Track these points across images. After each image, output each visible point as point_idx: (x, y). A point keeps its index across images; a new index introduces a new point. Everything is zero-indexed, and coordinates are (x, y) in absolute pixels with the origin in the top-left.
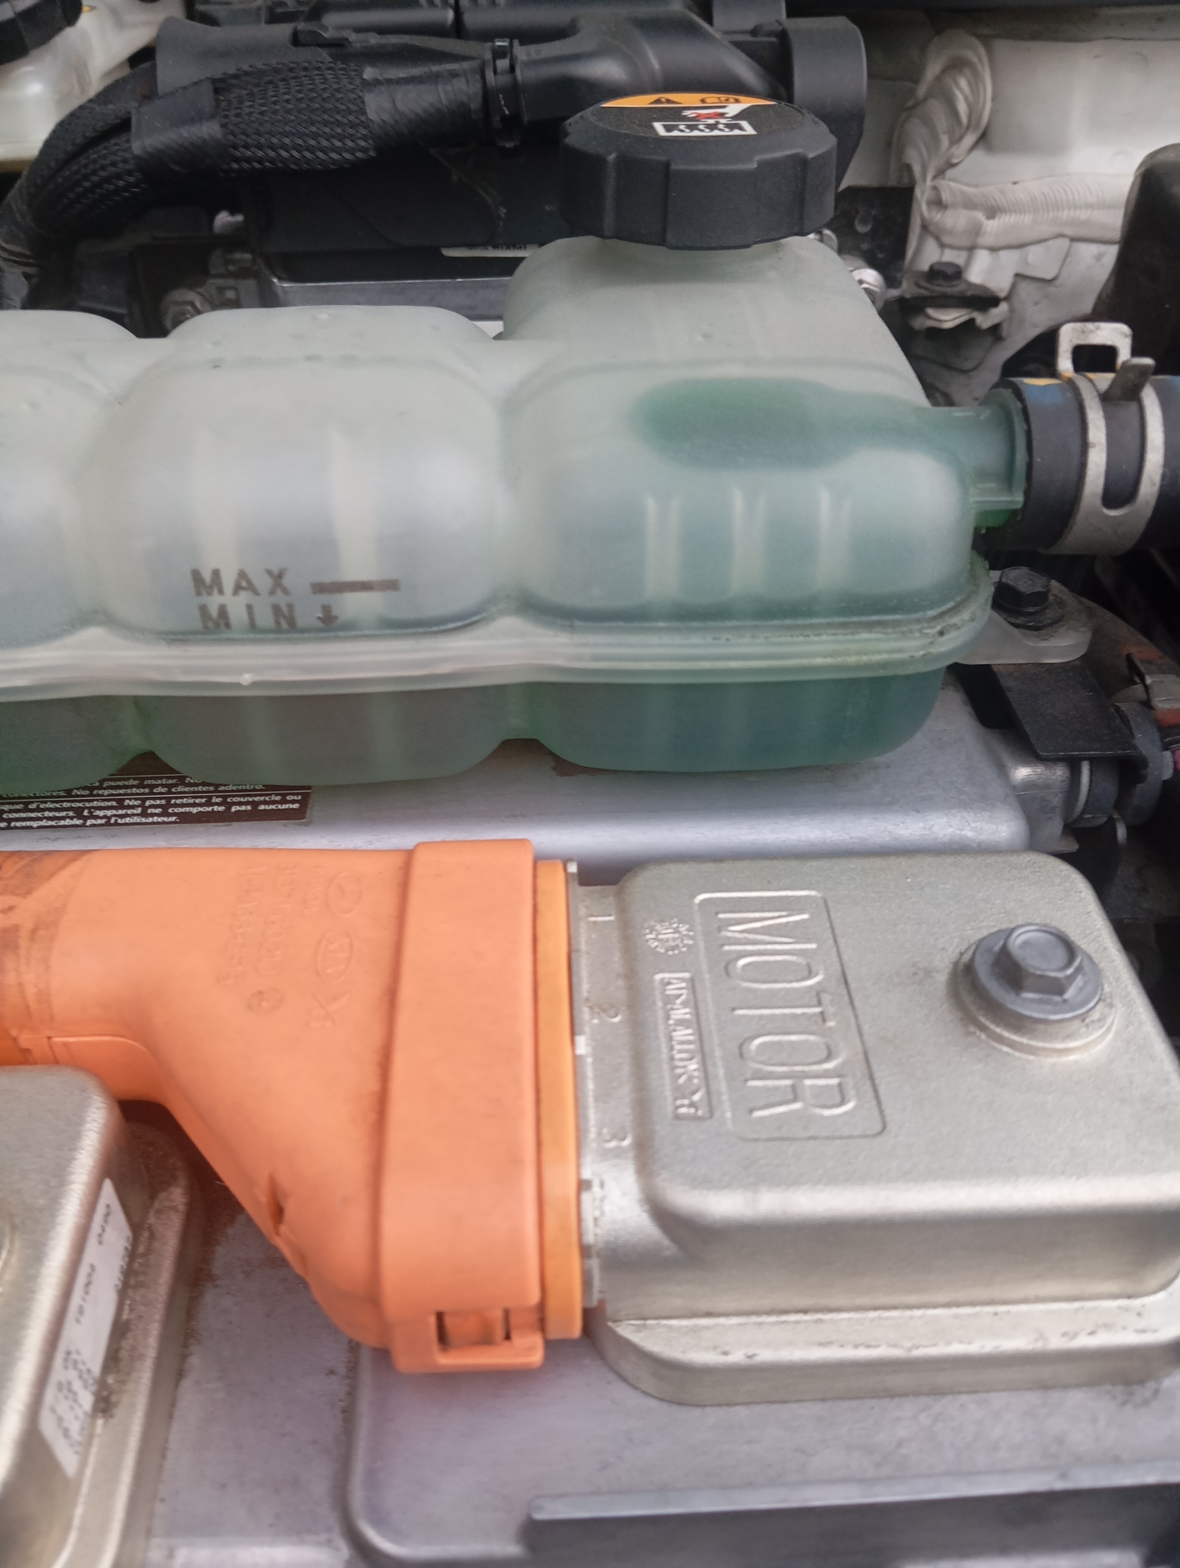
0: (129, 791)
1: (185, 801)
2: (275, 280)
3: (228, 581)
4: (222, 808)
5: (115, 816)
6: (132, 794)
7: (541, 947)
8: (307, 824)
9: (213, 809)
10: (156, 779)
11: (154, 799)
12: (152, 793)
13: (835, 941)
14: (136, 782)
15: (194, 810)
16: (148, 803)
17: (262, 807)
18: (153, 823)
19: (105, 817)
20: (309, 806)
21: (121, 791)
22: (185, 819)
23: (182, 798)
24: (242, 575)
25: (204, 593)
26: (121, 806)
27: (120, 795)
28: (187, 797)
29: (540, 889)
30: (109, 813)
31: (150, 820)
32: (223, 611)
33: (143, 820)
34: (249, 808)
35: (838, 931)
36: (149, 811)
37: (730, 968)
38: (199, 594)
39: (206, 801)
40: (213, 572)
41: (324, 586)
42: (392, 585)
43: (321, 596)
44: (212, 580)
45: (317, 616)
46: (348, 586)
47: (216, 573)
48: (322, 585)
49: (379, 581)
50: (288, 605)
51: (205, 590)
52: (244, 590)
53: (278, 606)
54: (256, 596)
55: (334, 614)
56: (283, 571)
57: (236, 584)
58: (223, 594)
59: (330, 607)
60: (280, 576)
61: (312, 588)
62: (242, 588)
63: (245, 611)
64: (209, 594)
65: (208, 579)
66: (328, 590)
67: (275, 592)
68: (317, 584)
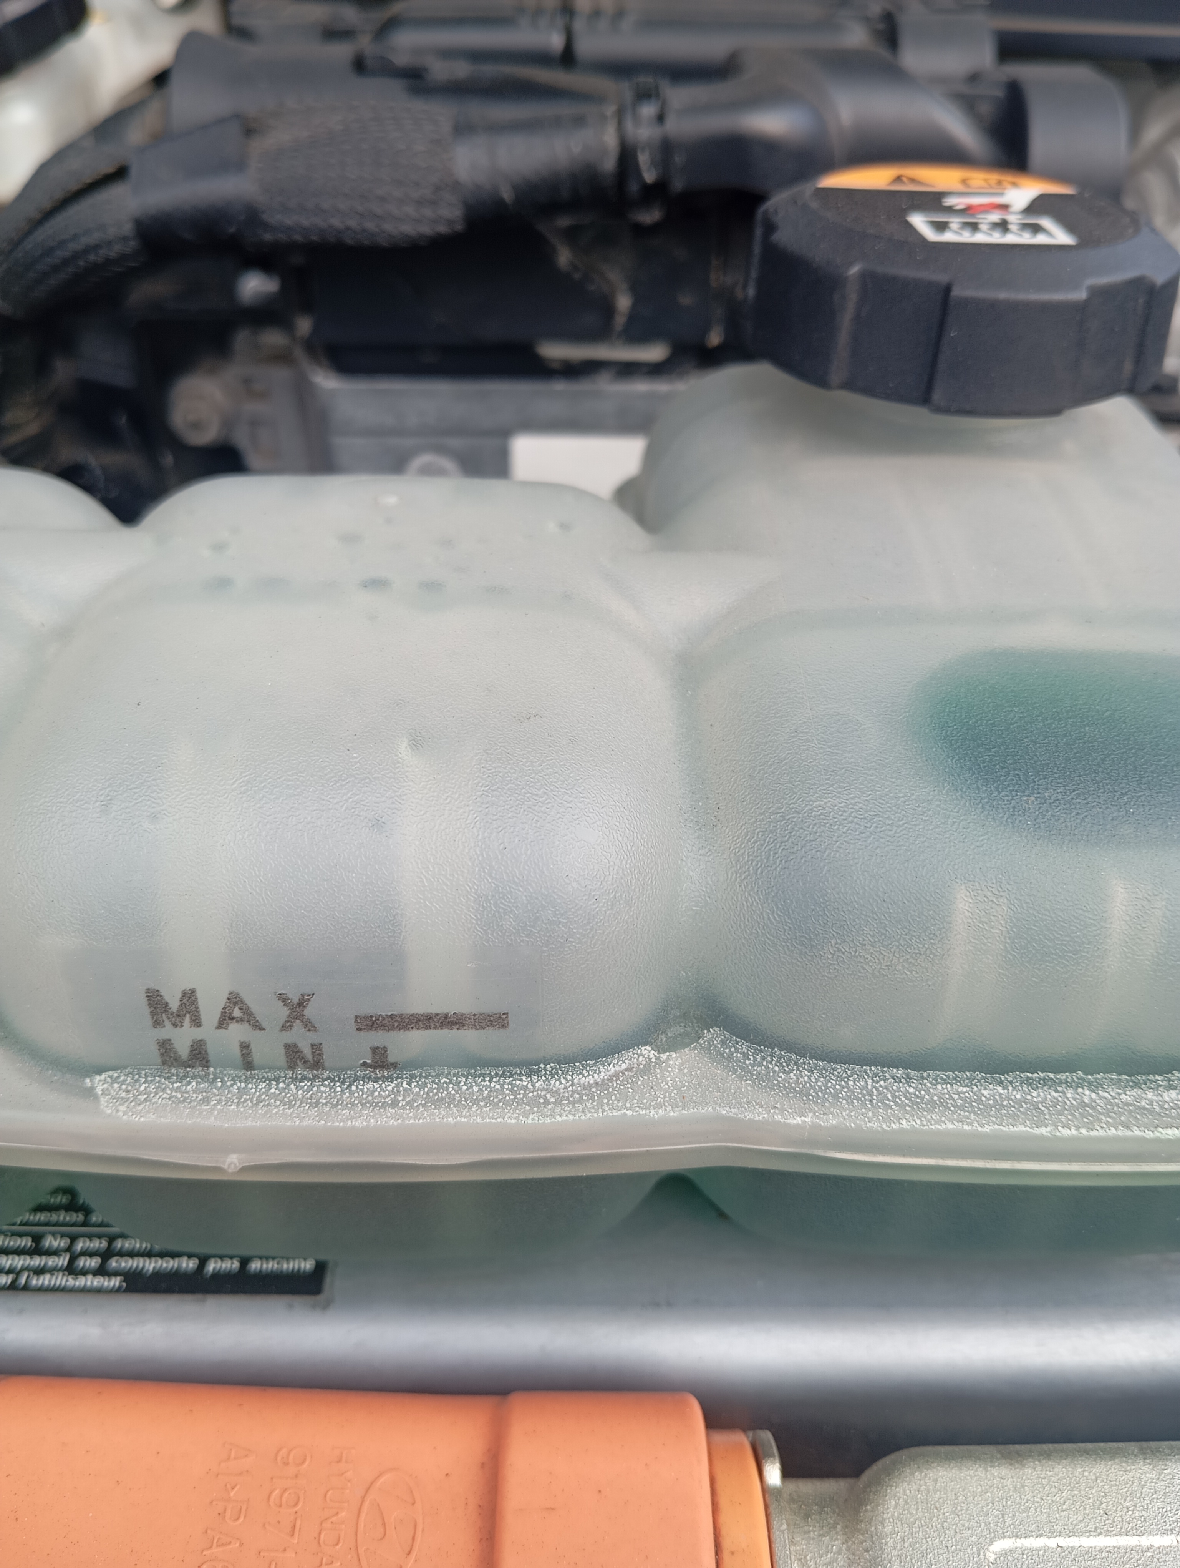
0: (52, 1217)
1: (137, 1243)
3: (210, 1010)
4: (191, 1265)
5: (28, 1269)
6: (55, 1225)
8: (326, 1306)
9: (178, 1265)
11: (90, 1237)
12: (86, 1223)
14: (65, 1199)
15: (151, 1265)
16: (79, 1245)
17: (255, 1266)
18: (83, 1290)
20: (330, 1267)
21: (42, 1217)
22: (135, 1284)
24: (234, 999)
25: (167, 1023)
26: (39, 1250)
30: (19, 1263)
32: (198, 1047)
33: (70, 1282)
34: (236, 1264)
38: (157, 1023)
40: (184, 994)
41: (378, 1020)
42: (498, 1021)
43: (372, 1033)
44: (182, 1005)
45: (362, 1062)
46: (419, 1020)
47: (189, 997)
48: (374, 1019)
49: (474, 1015)
50: (312, 1045)
51: (169, 1018)
52: (237, 1021)
53: (295, 1046)
54: (258, 1031)
55: (391, 1059)
56: (306, 997)
57: (223, 1013)
58: (200, 1026)
59: (385, 1049)
60: (302, 1004)
61: (356, 1021)
62: (233, 1018)
63: (236, 1051)
64: (175, 1025)
65: (174, 1005)
66: (383, 1025)
67: (291, 1027)
68: (366, 1017)
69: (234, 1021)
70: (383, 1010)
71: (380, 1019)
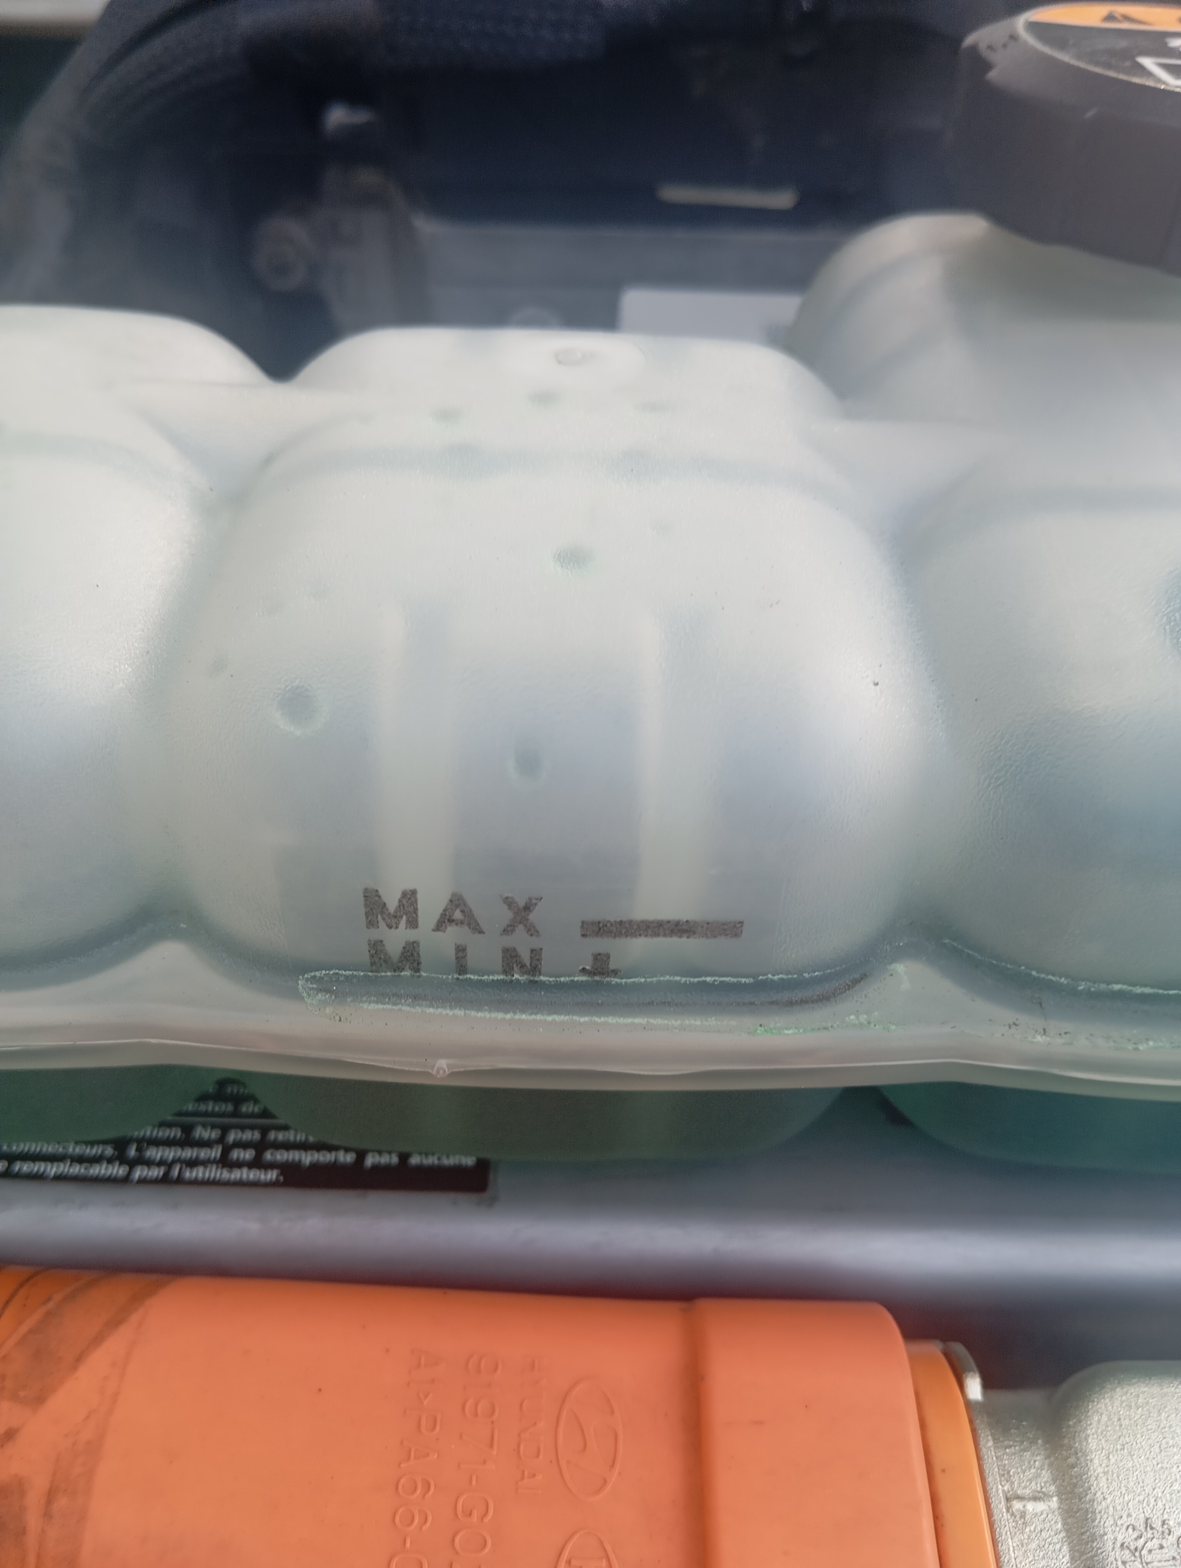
0: (202, 1107)
1: (291, 1135)
3: (430, 911)
4: (350, 1157)
5: (180, 1160)
6: (206, 1114)
8: (492, 1202)
9: (335, 1159)
11: (243, 1128)
12: (235, 1114)
15: (307, 1158)
16: (232, 1137)
17: (415, 1160)
19: (161, 1163)
20: (493, 1163)
22: (293, 1177)
24: (456, 901)
25: (382, 924)
26: (187, 1141)
27: (187, 1114)
28: (294, 1128)
30: (170, 1154)
31: (235, 1175)
32: (411, 950)
33: (225, 1175)
34: (395, 1157)
36: (236, 1154)
38: (371, 924)
40: (404, 894)
41: (606, 926)
42: (732, 929)
43: (597, 940)
44: (400, 906)
45: (581, 968)
46: (649, 927)
47: (409, 898)
48: (601, 925)
49: (708, 923)
50: (532, 951)
51: (384, 919)
52: (457, 924)
53: (514, 950)
54: (477, 934)
55: (612, 966)
56: (534, 901)
57: (443, 915)
58: (417, 927)
59: (608, 956)
60: (528, 908)
61: (582, 927)
62: (453, 921)
63: (451, 953)
64: (390, 927)
65: (392, 905)
66: (611, 932)
67: (513, 931)
68: (593, 923)
69: (454, 923)
70: (612, 916)
71: (609, 925)
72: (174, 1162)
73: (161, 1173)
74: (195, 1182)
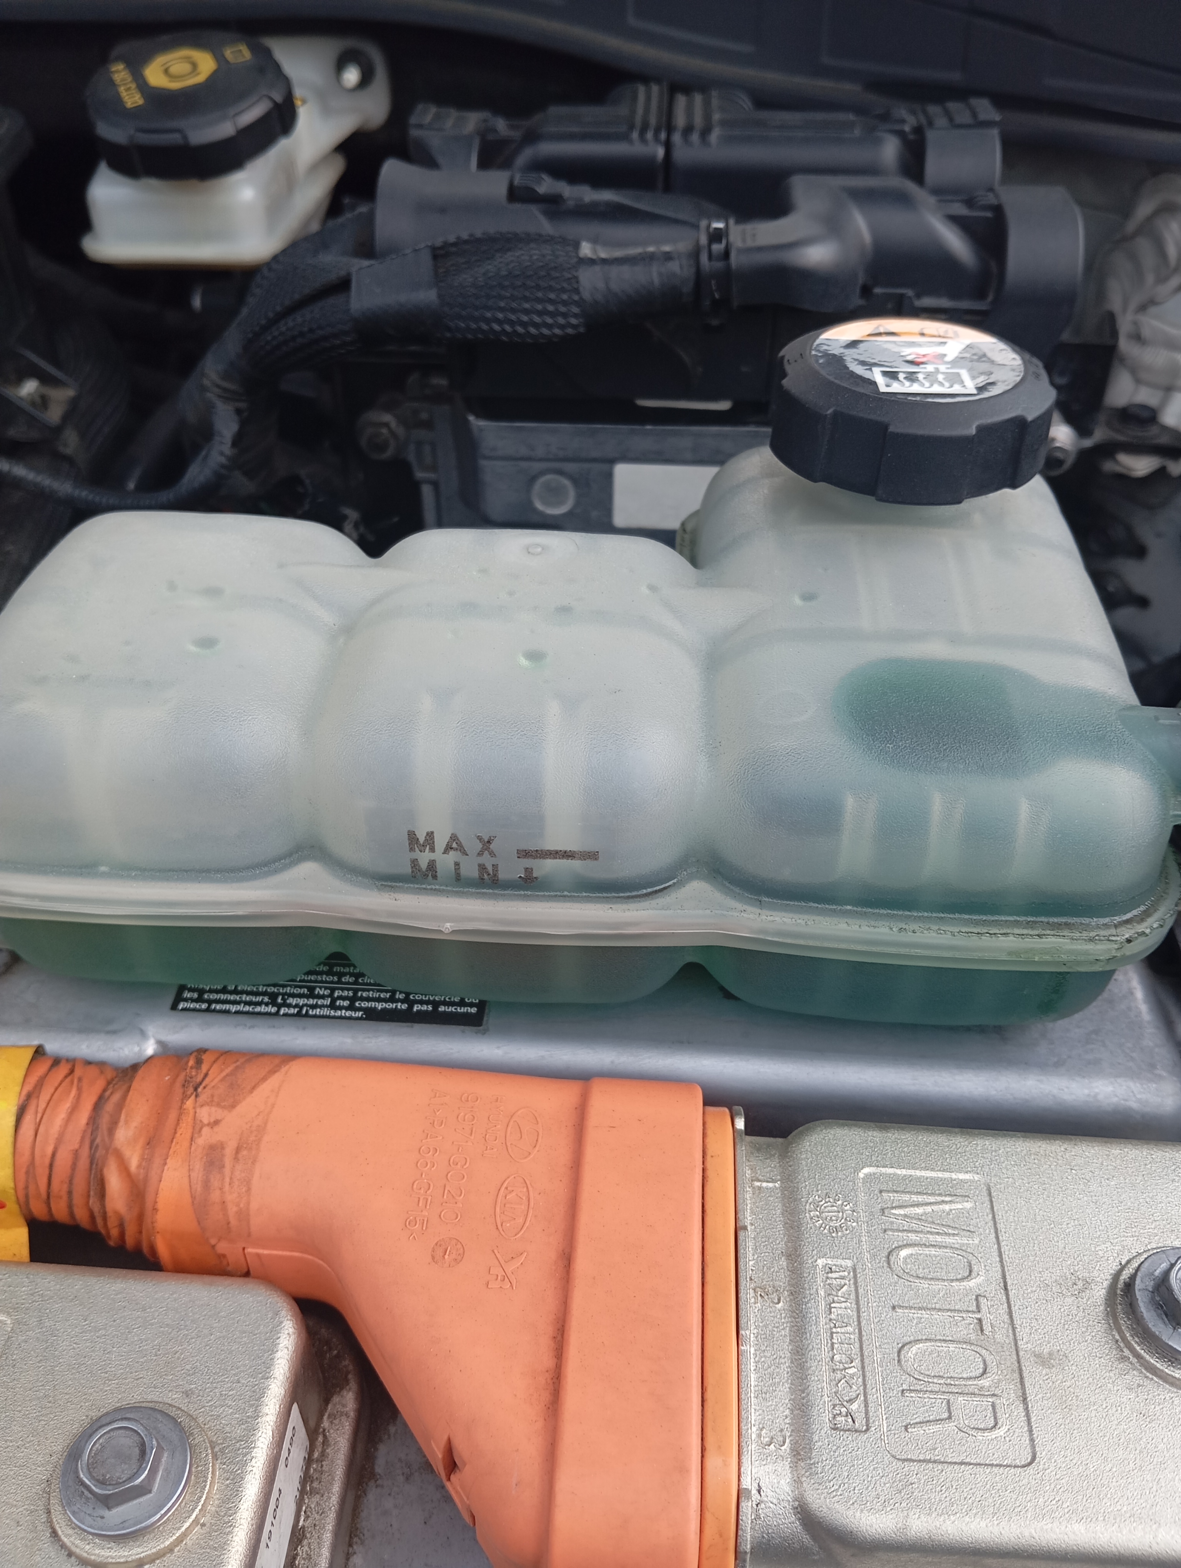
0: (319, 978)
1: (371, 994)
2: (471, 418)
3: (441, 843)
4: (404, 1006)
5: (306, 1005)
6: (322, 982)
7: (708, 1220)
8: (484, 1032)
9: (396, 1006)
10: (344, 966)
11: (343, 989)
12: (339, 982)
13: (997, 1238)
14: (325, 968)
15: (380, 1006)
16: (336, 994)
17: (442, 1009)
18: (341, 1018)
19: (296, 1006)
20: (487, 1011)
21: (313, 978)
22: (372, 1015)
23: (368, 990)
24: (454, 838)
25: (417, 849)
26: (311, 995)
27: (311, 981)
28: (373, 990)
29: (709, 1153)
30: (301, 1002)
31: (338, 1013)
32: (432, 865)
33: (333, 1013)
34: (430, 1008)
35: (1001, 1226)
36: (337, 1003)
37: (892, 1259)
38: (412, 849)
39: (390, 996)
40: (427, 834)
41: (529, 852)
42: (592, 856)
43: (525, 860)
44: (426, 840)
45: (519, 876)
46: (551, 854)
47: (430, 835)
48: (527, 852)
49: (580, 852)
50: (493, 865)
51: (418, 847)
52: (454, 850)
53: (484, 865)
54: (465, 856)
55: (535, 875)
56: (492, 838)
57: (447, 845)
58: (434, 852)
59: (532, 869)
60: (489, 842)
61: (518, 853)
62: (451, 848)
63: (452, 867)
64: (421, 851)
65: (422, 840)
66: (532, 856)
67: (483, 854)
68: (523, 851)
70: (533, 847)
72: (303, 1005)
73: (296, 1012)
74: (315, 1016)
